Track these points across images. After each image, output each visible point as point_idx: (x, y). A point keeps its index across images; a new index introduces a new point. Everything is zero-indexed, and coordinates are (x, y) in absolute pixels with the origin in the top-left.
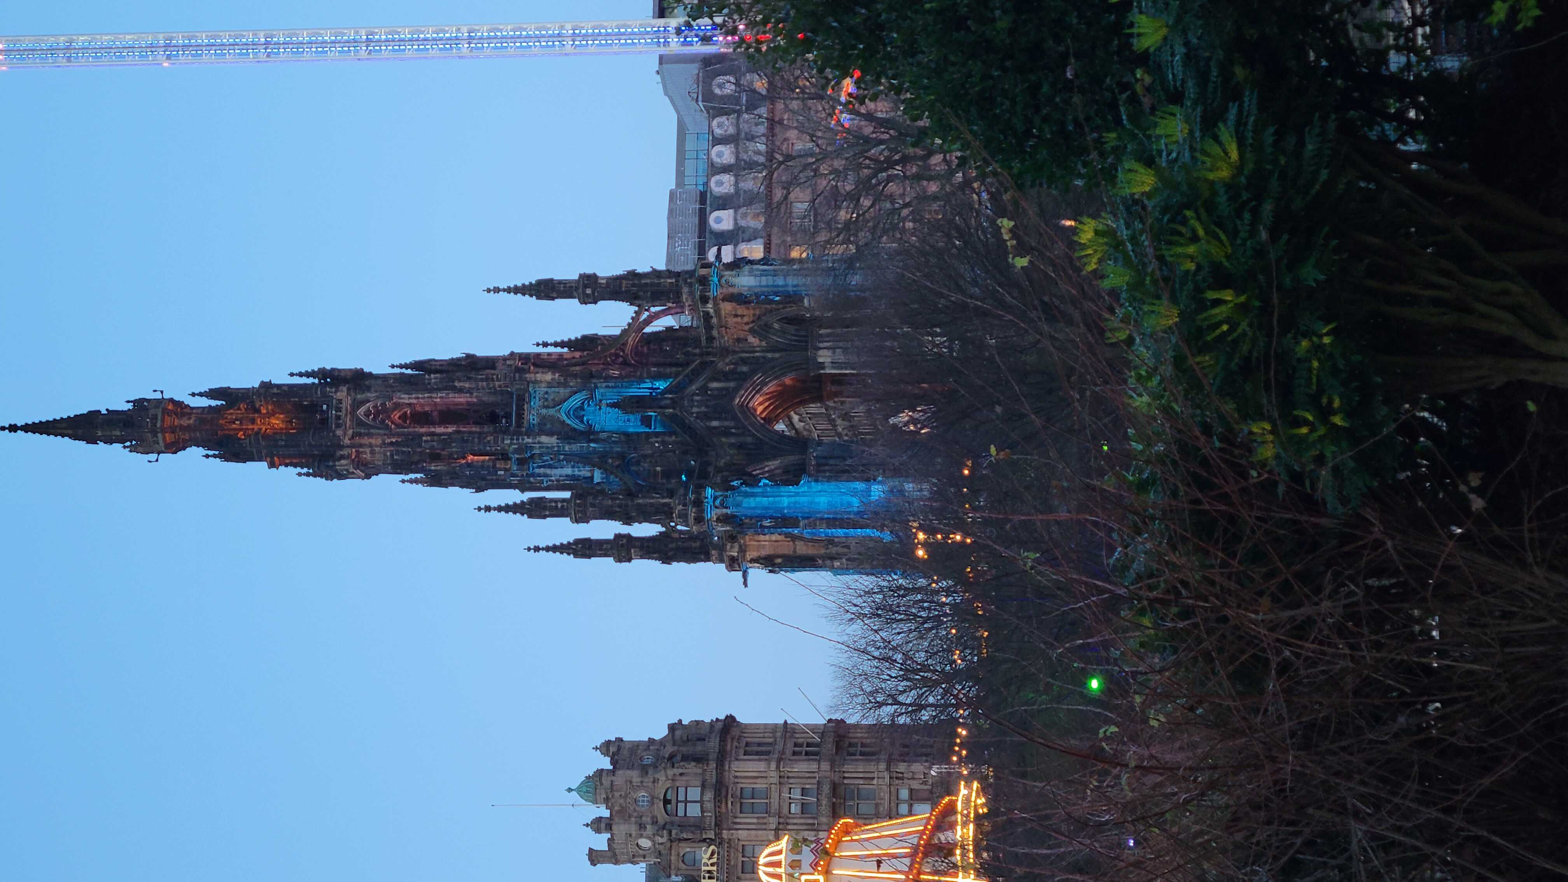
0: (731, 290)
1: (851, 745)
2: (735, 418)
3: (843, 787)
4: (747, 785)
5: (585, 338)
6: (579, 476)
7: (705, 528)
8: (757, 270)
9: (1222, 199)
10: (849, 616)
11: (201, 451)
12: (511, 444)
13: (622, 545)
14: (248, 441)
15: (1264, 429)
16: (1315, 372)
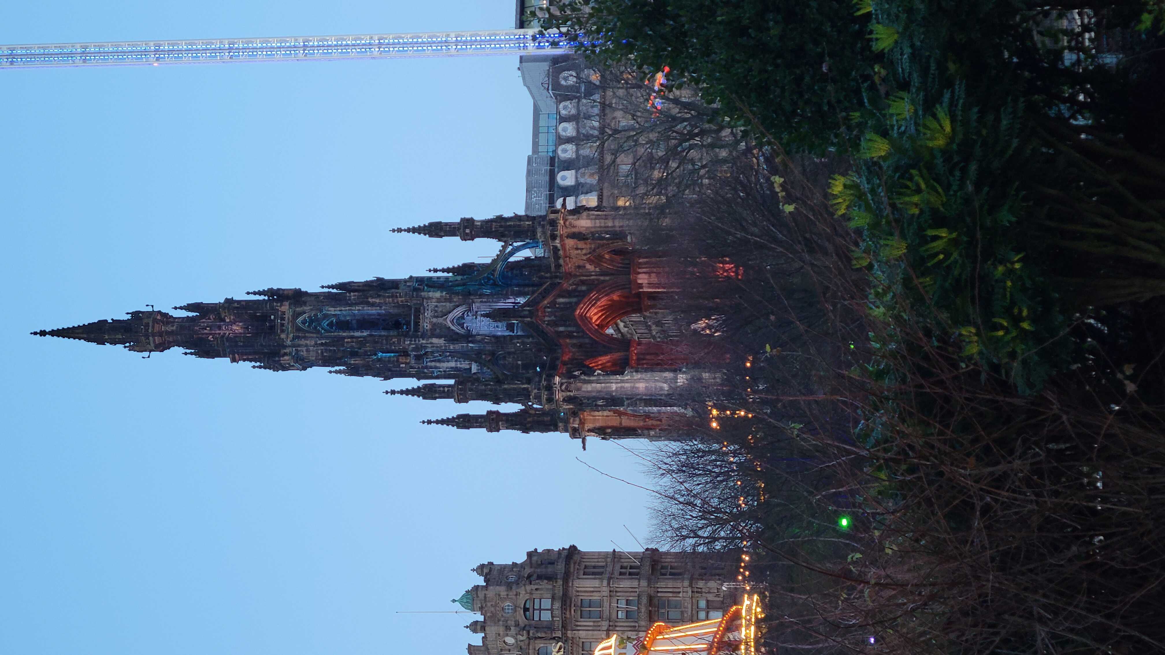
0: (574, 230)
1: (663, 568)
2: (577, 325)
3: (656, 599)
4: (586, 597)
5: (465, 265)
6: (461, 368)
7: (554, 406)
8: (593, 215)
9: (939, 161)
10: (661, 471)
11: (182, 350)
12: (410, 344)
13: (493, 419)
14: (215, 343)
15: (971, 332)
16: (1009, 290)
